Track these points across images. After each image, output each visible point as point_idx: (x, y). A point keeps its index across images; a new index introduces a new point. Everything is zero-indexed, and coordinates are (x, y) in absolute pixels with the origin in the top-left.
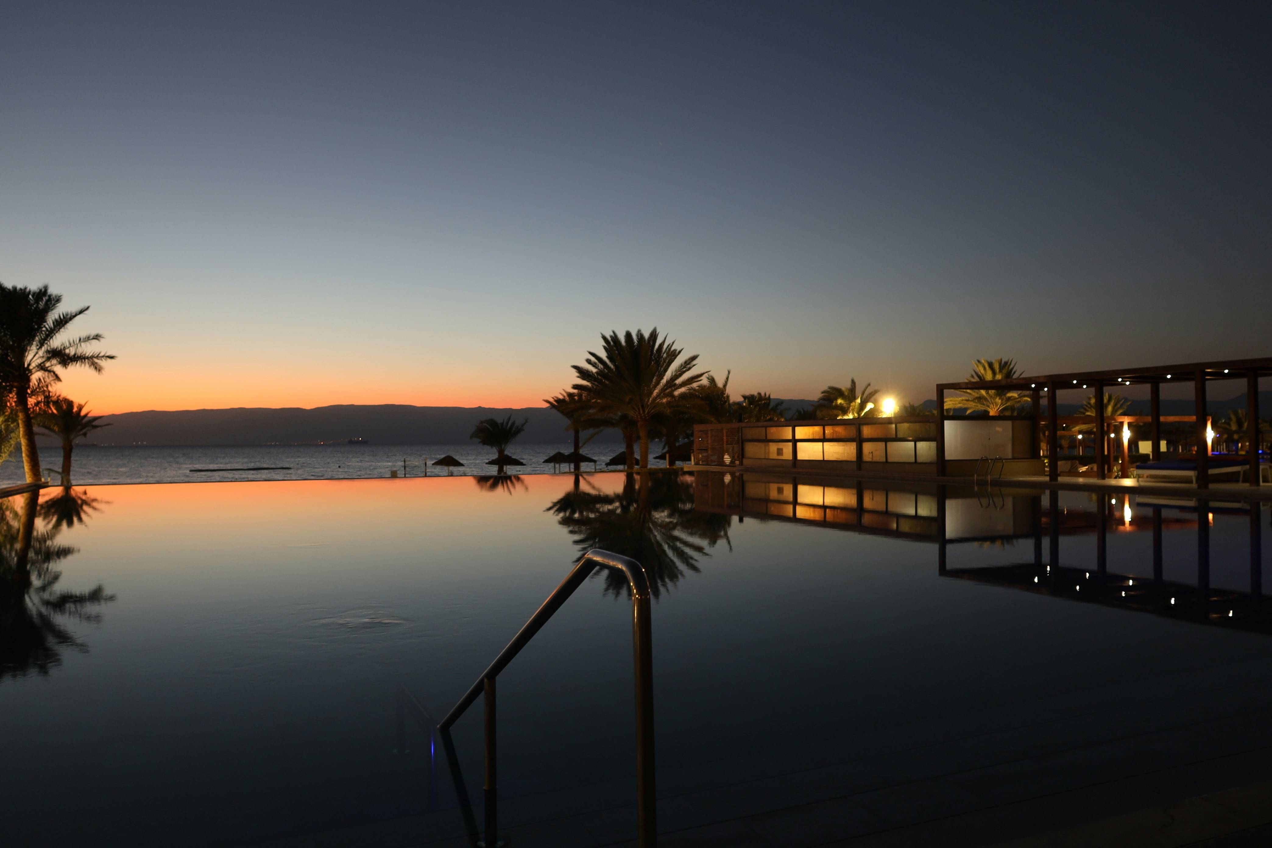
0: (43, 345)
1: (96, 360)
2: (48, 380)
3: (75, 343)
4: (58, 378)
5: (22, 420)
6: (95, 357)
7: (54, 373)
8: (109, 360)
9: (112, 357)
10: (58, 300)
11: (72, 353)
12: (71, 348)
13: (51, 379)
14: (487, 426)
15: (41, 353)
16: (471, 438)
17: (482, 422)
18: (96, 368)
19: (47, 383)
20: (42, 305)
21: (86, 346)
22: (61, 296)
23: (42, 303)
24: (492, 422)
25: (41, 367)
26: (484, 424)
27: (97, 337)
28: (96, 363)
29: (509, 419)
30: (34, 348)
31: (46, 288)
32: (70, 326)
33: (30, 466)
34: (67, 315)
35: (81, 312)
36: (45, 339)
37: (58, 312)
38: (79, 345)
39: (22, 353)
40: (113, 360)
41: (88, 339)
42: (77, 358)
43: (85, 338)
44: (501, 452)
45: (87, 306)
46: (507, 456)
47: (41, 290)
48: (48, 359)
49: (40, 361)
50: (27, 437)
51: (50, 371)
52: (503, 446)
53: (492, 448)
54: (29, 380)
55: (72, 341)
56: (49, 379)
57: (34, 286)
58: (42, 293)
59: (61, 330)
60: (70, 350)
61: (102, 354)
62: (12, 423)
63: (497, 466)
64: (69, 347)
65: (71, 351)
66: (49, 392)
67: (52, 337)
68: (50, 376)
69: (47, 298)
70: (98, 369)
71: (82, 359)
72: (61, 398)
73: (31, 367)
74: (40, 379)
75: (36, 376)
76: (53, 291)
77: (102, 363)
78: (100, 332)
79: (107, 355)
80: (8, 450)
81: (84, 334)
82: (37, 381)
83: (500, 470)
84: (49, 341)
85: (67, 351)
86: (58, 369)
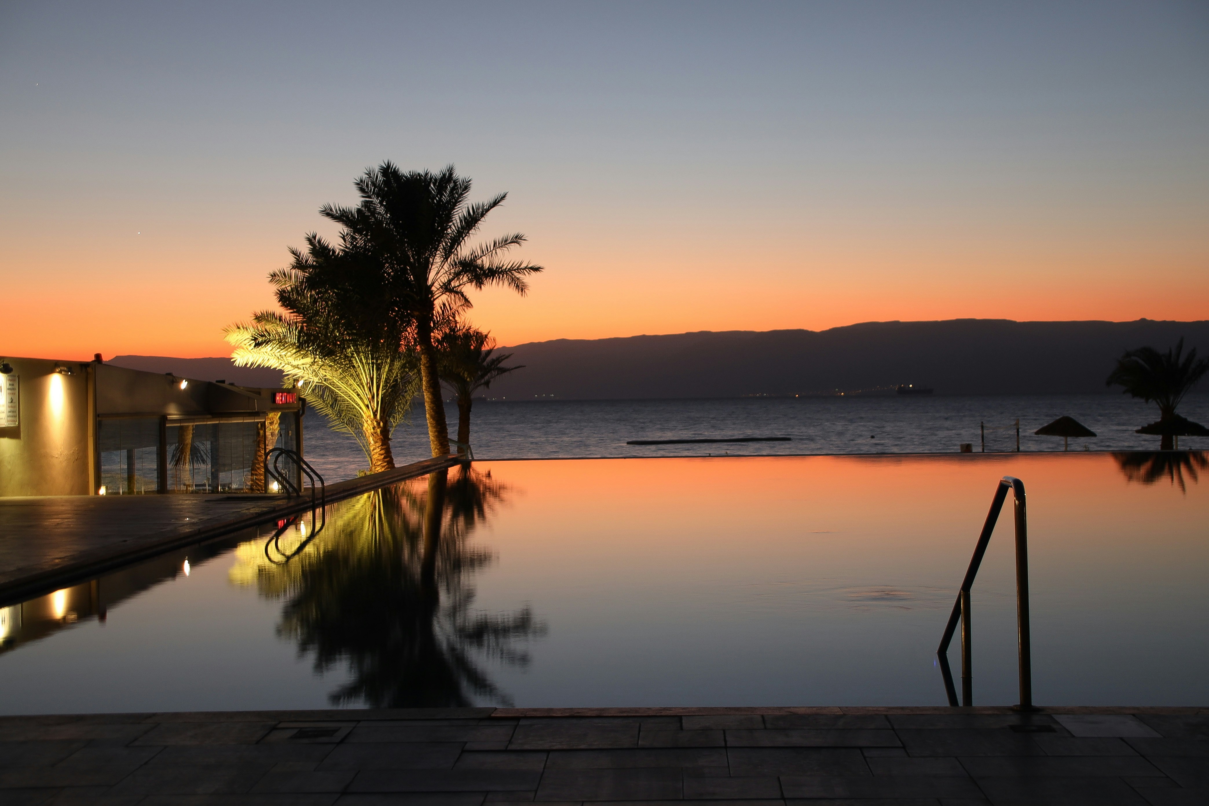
0: (450, 256)
1: (518, 275)
2: (454, 307)
3: (489, 250)
4: (467, 302)
5: (424, 365)
6: (515, 270)
7: (462, 295)
8: (533, 273)
9: (536, 269)
10: (466, 187)
11: (487, 265)
12: (484, 258)
13: (459, 303)
14: (1141, 361)
15: (446, 267)
16: (1109, 383)
17: (1128, 355)
18: (517, 286)
19: (453, 311)
20: (445, 198)
21: (503, 254)
22: (470, 181)
23: (446, 193)
24: (1148, 353)
25: (447, 288)
26: (1134, 358)
27: (517, 239)
28: (518, 279)
29: (1180, 347)
30: (438, 259)
31: (451, 171)
32: (482, 224)
33: (436, 431)
34: (478, 209)
35: (495, 203)
36: (452, 247)
37: (466, 206)
38: (494, 252)
39: (424, 268)
40: (538, 273)
41: (505, 242)
42: (493, 273)
43: (502, 241)
44: (1167, 410)
45: (502, 193)
46: (1178, 417)
47: (444, 175)
48: (457, 275)
49: (444, 279)
50: (431, 390)
51: (457, 293)
52: (1171, 399)
53: (1147, 401)
54: (431, 306)
55: (484, 247)
56: (455, 303)
57: (436, 170)
58: (447, 178)
59: (470, 232)
60: (482, 261)
61: (523, 266)
62: (411, 369)
63: (1160, 437)
64: (481, 257)
65: (486, 262)
66: (456, 322)
67: (459, 244)
68: (457, 300)
69: (452, 185)
70: (521, 287)
71: (499, 273)
72: (471, 331)
73: (433, 288)
74: (444, 305)
75: (440, 300)
76: (460, 174)
77: (527, 278)
78: (521, 232)
79: (530, 266)
80: (403, 409)
81: (499, 236)
82: (441, 308)
83: (1167, 443)
84: (456, 249)
85: (479, 262)
86: (469, 290)
